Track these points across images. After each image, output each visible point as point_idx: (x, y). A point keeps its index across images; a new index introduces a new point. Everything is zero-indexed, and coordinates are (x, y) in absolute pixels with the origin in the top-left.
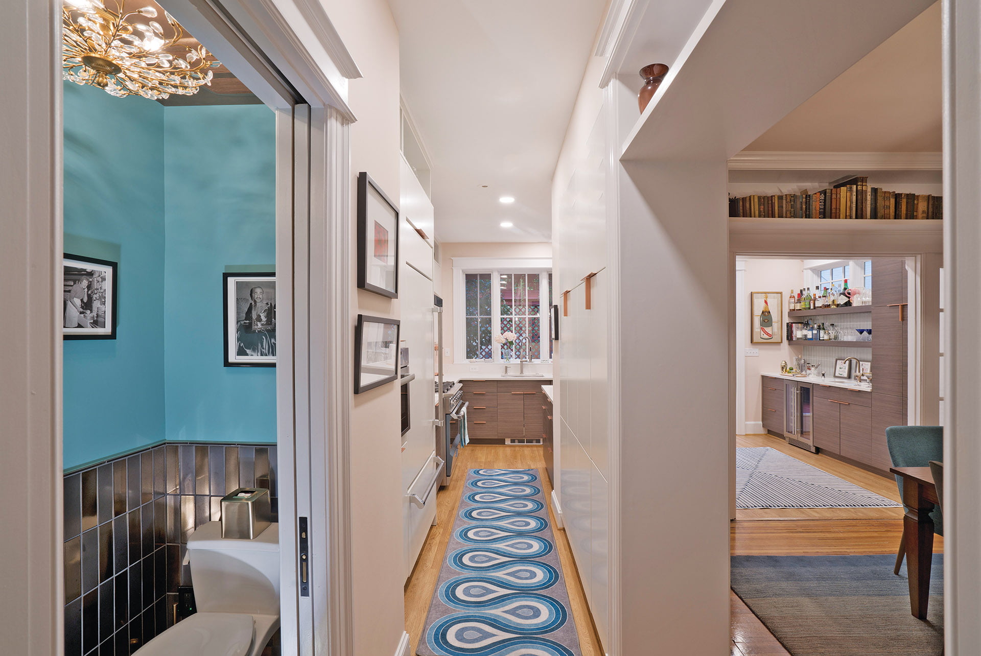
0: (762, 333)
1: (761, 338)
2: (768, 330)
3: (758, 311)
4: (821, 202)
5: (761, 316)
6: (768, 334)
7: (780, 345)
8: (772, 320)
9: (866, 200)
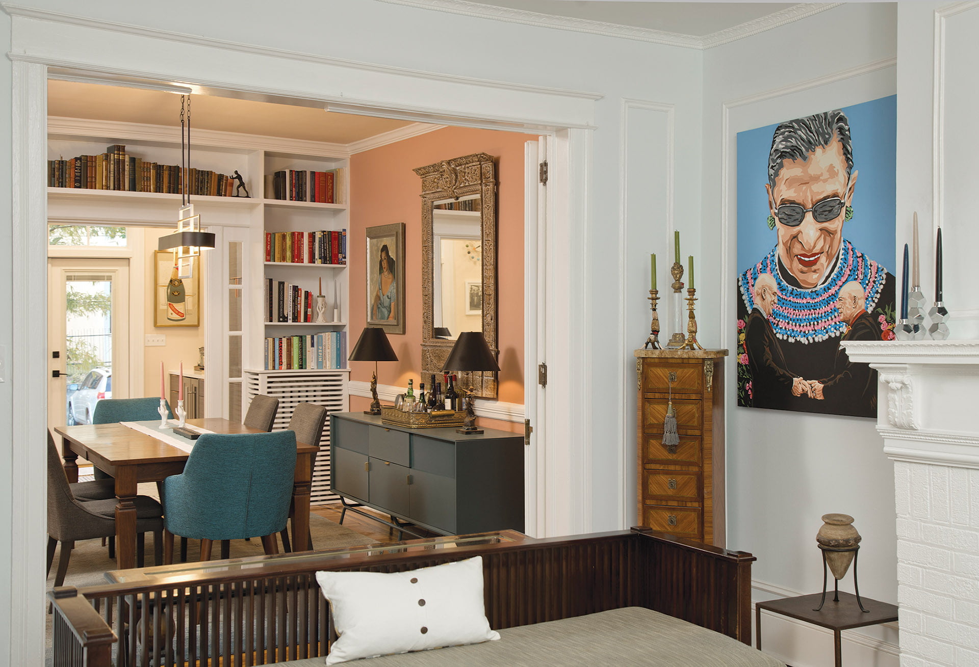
0: (170, 311)
1: (168, 319)
2: (179, 307)
3: (164, 280)
4: (76, 169)
5: (168, 286)
6: (178, 313)
7: (198, 329)
8: (184, 292)
9: (124, 170)
